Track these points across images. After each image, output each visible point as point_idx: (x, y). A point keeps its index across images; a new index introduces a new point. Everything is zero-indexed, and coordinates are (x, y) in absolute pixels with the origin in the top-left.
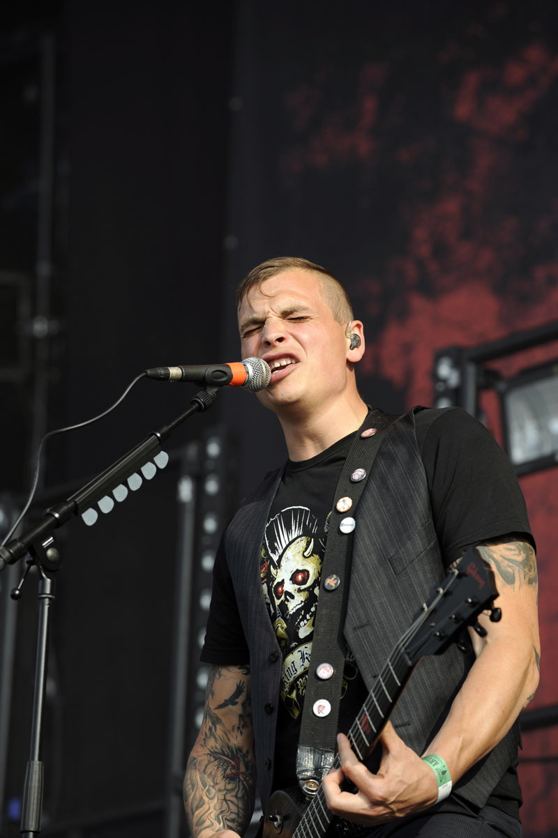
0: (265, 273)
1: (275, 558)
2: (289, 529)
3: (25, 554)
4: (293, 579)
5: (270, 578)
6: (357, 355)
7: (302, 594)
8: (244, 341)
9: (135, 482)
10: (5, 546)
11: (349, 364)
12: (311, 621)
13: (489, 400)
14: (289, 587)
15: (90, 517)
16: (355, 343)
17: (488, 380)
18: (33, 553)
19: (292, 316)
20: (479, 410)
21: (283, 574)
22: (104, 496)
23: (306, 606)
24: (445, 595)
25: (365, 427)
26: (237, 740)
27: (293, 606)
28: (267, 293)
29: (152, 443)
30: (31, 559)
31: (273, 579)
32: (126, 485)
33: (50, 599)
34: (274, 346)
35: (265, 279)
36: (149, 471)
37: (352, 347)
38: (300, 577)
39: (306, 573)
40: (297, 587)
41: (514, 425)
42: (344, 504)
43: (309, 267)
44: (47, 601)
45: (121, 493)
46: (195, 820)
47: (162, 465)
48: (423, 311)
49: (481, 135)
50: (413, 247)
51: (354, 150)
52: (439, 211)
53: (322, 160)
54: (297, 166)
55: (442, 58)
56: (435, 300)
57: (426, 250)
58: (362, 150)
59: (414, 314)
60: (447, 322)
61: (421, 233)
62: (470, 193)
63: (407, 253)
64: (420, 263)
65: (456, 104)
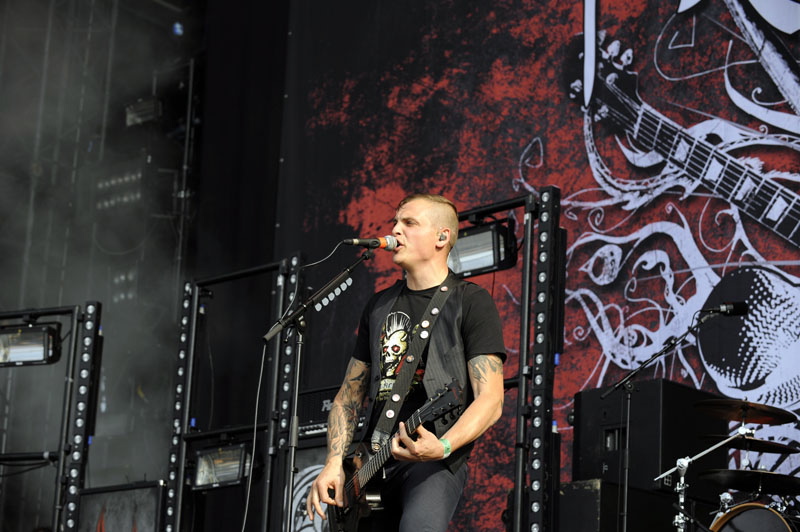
1: (388, 334)
2: (398, 323)
4: (393, 348)
7: (394, 356)
9: (338, 292)
11: (437, 248)
12: (394, 370)
14: (389, 350)
15: (318, 307)
16: (442, 238)
21: (389, 343)
22: (324, 298)
23: (394, 363)
24: (442, 396)
25: (444, 284)
26: (356, 398)
27: (389, 359)
29: (345, 274)
31: (384, 344)
32: (334, 292)
36: (344, 287)
38: (396, 348)
39: (399, 347)
40: (393, 352)
42: (425, 324)
45: (332, 296)
46: (333, 443)
47: (350, 284)
48: (368, 195)
49: (400, 115)
50: (365, 165)
51: (339, 119)
52: (379, 149)
53: (324, 123)
54: (313, 125)
55: (382, 79)
56: (374, 190)
57: (371, 167)
58: (343, 119)
59: (364, 196)
60: (380, 201)
61: (369, 159)
62: (393, 141)
63: (362, 168)
64: (368, 173)
65: (388, 100)
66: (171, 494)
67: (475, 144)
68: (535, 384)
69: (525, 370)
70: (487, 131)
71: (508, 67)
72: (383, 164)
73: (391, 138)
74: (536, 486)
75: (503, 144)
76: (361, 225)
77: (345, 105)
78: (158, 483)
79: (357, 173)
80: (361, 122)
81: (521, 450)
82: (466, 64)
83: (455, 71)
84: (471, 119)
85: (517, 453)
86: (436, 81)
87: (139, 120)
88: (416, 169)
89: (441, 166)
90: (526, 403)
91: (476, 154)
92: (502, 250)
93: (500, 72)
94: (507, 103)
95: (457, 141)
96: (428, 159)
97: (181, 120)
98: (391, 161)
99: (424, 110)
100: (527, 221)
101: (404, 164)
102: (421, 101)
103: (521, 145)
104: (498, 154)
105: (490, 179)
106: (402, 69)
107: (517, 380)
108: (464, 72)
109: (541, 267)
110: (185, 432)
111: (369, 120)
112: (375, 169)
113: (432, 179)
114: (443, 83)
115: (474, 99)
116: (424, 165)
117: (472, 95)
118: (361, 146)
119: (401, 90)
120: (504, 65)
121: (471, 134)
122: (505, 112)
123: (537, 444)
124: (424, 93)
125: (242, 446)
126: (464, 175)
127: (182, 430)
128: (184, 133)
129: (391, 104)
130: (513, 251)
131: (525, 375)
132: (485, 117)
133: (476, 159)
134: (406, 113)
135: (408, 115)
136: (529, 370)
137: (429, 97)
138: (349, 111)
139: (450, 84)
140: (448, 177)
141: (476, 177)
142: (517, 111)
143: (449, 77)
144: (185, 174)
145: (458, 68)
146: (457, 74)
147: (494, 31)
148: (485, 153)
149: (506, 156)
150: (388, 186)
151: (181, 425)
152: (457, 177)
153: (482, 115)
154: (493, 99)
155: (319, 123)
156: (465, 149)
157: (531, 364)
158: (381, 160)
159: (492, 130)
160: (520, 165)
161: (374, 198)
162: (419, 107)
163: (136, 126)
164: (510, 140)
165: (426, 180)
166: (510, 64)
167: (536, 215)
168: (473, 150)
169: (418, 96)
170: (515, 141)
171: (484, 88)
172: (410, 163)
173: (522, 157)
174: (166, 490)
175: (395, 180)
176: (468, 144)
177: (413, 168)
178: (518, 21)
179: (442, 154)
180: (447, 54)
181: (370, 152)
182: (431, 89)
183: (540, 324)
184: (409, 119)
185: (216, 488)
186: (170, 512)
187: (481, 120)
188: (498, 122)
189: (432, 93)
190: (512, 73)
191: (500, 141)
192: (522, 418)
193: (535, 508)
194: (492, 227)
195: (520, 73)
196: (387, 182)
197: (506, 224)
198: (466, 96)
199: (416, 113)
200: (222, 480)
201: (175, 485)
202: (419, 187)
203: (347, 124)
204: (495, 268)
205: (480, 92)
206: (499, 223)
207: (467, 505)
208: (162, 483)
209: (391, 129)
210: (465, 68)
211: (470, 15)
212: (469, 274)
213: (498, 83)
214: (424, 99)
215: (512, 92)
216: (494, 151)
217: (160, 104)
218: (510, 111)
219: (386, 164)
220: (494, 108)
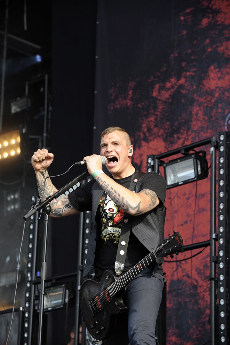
0: (108, 132)
1: (106, 202)
3: (41, 209)
4: (109, 209)
5: (103, 207)
6: (131, 154)
7: (110, 214)
8: (101, 149)
9: (71, 190)
10: (36, 206)
11: (129, 157)
12: (112, 222)
13: (161, 169)
14: (107, 211)
16: (131, 151)
17: (161, 163)
18: (43, 208)
19: (115, 143)
20: (159, 171)
21: (107, 207)
22: (62, 194)
27: (108, 216)
28: (109, 137)
29: (76, 180)
30: (43, 210)
31: (104, 208)
32: (69, 191)
33: (48, 220)
34: (110, 153)
35: (109, 133)
36: (75, 187)
37: (130, 152)
38: (111, 210)
39: (113, 210)
40: (109, 212)
41: (168, 175)
43: (120, 130)
44: (47, 221)
45: (67, 193)
47: (78, 186)
48: (145, 145)
49: (160, 100)
50: (142, 129)
51: (127, 104)
52: (149, 120)
53: (118, 106)
54: (112, 108)
55: (149, 81)
56: (148, 143)
57: (145, 130)
58: (129, 104)
59: (142, 146)
60: (151, 148)
61: (144, 125)
62: (157, 115)
63: (141, 131)
64: (144, 133)
65: (153, 92)
66: (27, 315)
67: (201, 114)
68: (219, 244)
69: (214, 236)
70: (207, 106)
71: (217, 70)
72: (152, 127)
73: (156, 113)
74: (222, 302)
75: (216, 113)
76: (141, 162)
77: (130, 96)
78: (19, 309)
79: (138, 134)
80: (139, 105)
81: (213, 282)
82: (194, 69)
83: (188, 73)
84: (198, 100)
85: (211, 284)
86: (178, 80)
87: (18, 110)
88: (170, 130)
89: (183, 127)
90: (215, 254)
91: (201, 119)
92: (199, 169)
93: (213, 73)
94: (218, 90)
95: (191, 113)
96: (176, 124)
97: (41, 109)
98: (156, 126)
99: (173, 96)
100: (212, 151)
101: (163, 128)
102: (171, 92)
103: (226, 113)
104: (214, 118)
105: (210, 133)
106: (160, 74)
107: (210, 242)
108: (193, 74)
109: (221, 177)
110: (34, 279)
111: (143, 104)
112: (148, 130)
113: (179, 135)
114: (182, 81)
115: (199, 89)
116: (174, 127)
117: (198, 86)
118: (140, 118)
119: (160, 86)
120: (215, 68)
121: (198, 109)
122: (217, 95)
123: (222, 278)
124: (172, 87)
125: (63, 285)
126: (196, 131)
127: (32, 278)
128: (43, 116)
129: (154, 94)
130: (205, 169)
131: (214, 239)
132: (206, 99)
133: (201, 122)
134: (163, 99)
135: (164, 100)
136: (216, 236)
137: (175, 89)
138: (132, 99)
139: (186, 81)
140: (187, 133)
141: (202, 132)
142: (223, 94)
143: (185, 77)
144: (45, 139)
145: (189, 71)
146: (190, 75)
147: (209, 50)
148: (206, 118)
149: (218, 119)
150: (155, 140)
151: (31, 276)
152: (192, 132)
153: (204, 98)
154: (210, 88)
155: (116, 106)
156: (195, 117)
157: (218, 233)
158: (151, 126)
159: (210, 105)
160: (226, 124)
161: (148, 147)
162: (170, 95)
163: (17, 114)
164: (220, 110)
165: (175, 136)
166: (219, 68)
167: (217, 147)
168: (200, 117)
169: (169, 89)
170: (223, 111)
171: (205, 82)
172: (166, 127)
173: (227, 120)
174: (24, 313)
175: (159, 136)
176: (197, 114)
177: (168, 129)
178: (221, 43)
179: (183, 121)
180: (184, 64)
181: (144, 122)
182: (176, 85)
183: (221, 210)
184: (165, 102)
185: (50, 310)
186: (26, 325)
187: (203, 100)
188: (213, 101)
189: (176, 87)
190: (220, 73)
191: (215, 111)
192: (213, 263)
193: (222, 315)
194: (193, 156)
195: (224, 72)
196: (155, 138)
197: (201, 154)
198: (195, 87)
199: (168, 99)
200: (53, 306)
201: (28, 310)
202: (172, 140)
203: (131, 106)
204: (196, 179)
205: (202, 84)
206: (197, 153)
207: (203, 316)
208: (21, 309)
209: (155, 108)
210: (194, 72)
211: (195, 42)
212: (182, 183)
213: (212, 79)
214: (172, 90)
215: (220, 84)
216: (211, 117)
217: (29, 100)
218: (219, 95)
219: (154, 128)
220: (211, 93)
